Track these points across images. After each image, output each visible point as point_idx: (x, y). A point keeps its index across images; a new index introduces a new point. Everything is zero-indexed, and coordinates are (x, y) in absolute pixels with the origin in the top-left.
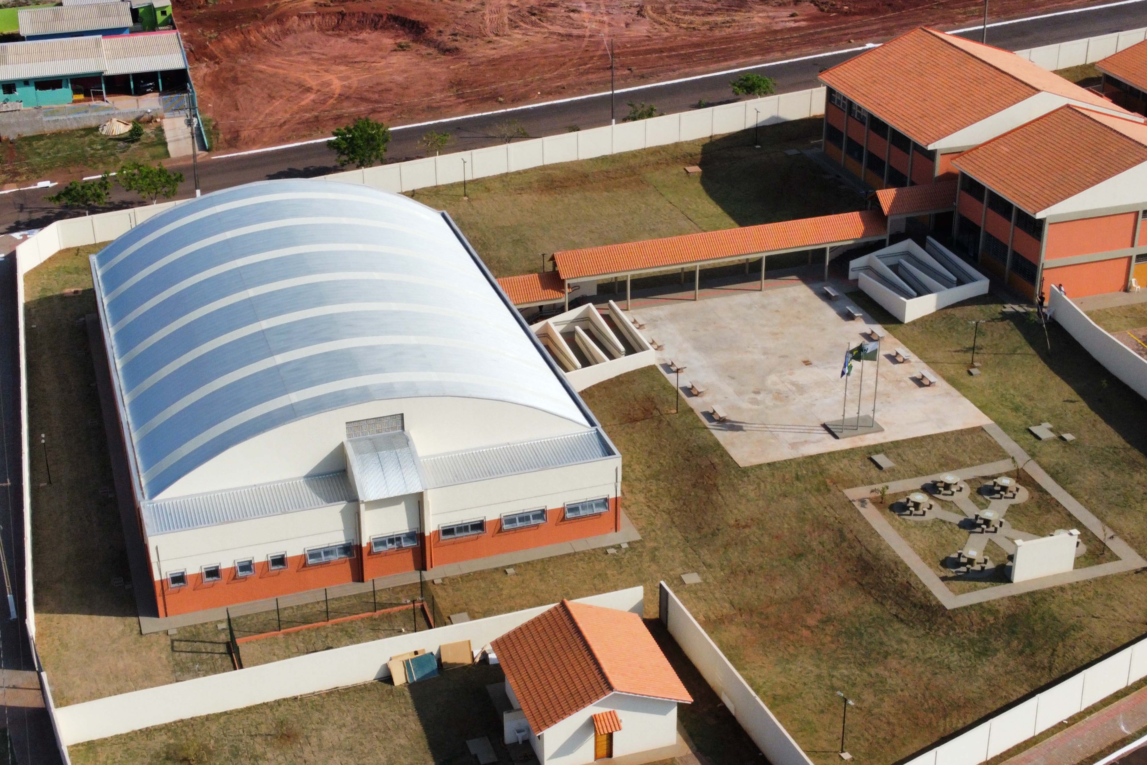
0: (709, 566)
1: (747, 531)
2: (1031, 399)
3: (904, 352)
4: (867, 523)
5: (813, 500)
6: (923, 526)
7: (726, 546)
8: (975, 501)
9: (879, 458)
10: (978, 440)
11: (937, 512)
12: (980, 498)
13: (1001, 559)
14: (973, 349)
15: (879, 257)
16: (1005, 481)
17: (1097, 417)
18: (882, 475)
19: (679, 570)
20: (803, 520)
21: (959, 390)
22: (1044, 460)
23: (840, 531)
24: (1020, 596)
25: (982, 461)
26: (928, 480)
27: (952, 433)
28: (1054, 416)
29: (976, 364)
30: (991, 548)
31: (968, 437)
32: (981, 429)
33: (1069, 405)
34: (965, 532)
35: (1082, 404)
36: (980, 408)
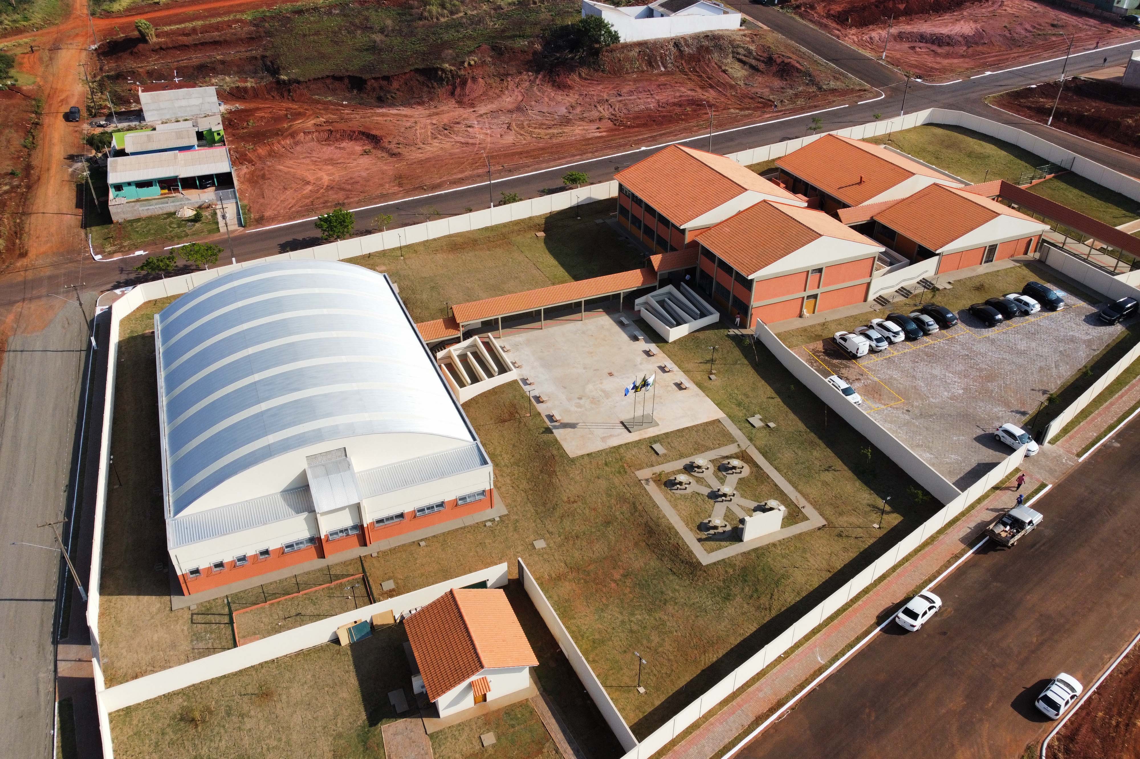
0: (551, 533)
1: (575, 505)
2: (747, 397)
3: (669, 364)
4: (650, 497)
5: (616, 481)
6: (685, 498)
7: (562, 517)
8: (717, 477)
9: (657, 447)
10: (717, 430)
11: (694, 487)
12: (720, 474)
13: (736, 522)
14: (712, 361)
15: (652, 297)
16: (735, 462)
17: (788, 409)
18: (659, 459)
19: (532, 537)
20: (610, 496)
21: (704, 391)
22: (758, 443)
23: (634, 504)
24: (749, 553)
25: (720, 446)
26: (686, 461)
27: (701, 425)
28: (763, 409)
29: (713, 371)
30: (729, 515)
31: (711, 428)
32: (718, 421)
33: (771, 400)
34: (712, 501)
35: (778, 400)
36: (717, 405)
